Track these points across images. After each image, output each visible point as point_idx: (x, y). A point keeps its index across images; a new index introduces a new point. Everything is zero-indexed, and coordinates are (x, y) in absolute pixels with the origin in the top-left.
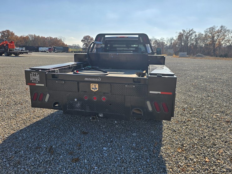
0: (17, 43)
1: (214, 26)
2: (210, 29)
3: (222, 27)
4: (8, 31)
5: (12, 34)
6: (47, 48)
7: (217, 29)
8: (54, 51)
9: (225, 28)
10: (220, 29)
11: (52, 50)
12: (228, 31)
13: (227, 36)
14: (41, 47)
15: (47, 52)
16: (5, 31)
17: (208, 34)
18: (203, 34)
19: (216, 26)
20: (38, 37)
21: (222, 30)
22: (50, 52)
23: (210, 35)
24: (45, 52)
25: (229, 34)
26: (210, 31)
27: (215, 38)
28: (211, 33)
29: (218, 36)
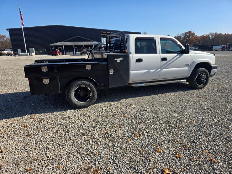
0: (195, 42)
4: (190, 32)
5: (194, 34)
6: (220, 47)
8: (228, 50)
11: (226, 48)
14: (216, 45)
15: (219, 51)
16: (187, 33)
20: (220, 34)
22: (222, 51)
24: (217, 50)
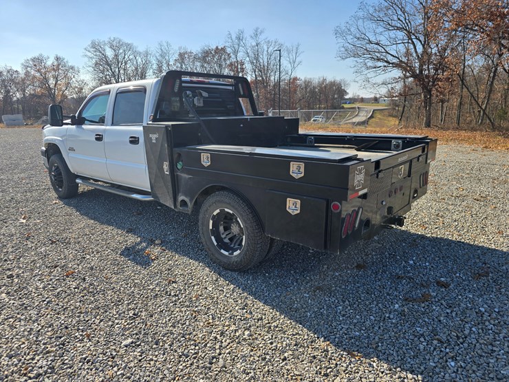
1: (41, 55)
2: (33, 60)
3: (57, 59)
7: (49, 63)
9: (65, 61)
10: (56, 63)
12: (72, 68)
13: (74, 79)
17: (33, 72)
18: (16, 71)
19: (45, 55)
21: (59, 65)
23: (38, 75)
25: (76, 76)
26: (35, 65)
27: (52, 82)
28: (39, 71)
29: (56, 78)
